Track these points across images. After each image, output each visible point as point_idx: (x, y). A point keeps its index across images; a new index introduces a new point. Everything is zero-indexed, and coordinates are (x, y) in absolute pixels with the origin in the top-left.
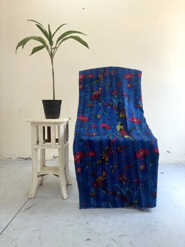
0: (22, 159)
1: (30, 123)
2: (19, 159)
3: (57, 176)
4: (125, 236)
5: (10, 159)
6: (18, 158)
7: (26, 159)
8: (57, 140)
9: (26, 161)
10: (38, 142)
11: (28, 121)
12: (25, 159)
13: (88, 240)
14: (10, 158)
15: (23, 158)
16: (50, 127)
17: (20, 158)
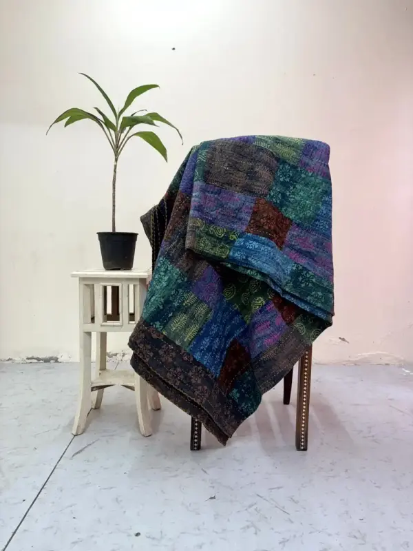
0: (36, 361)
1: (78, 279)
2: (30, 361)
3: (132, 388)
4: (279, 488)
5: (10, 362)
6: (28, 359)
7: (47, 360)
8: (132, 316)
9: (47, 364)
10: (93, 319)
11: (73, 276)
12: (42, 360)
13: (211, 498)
14: (10, 359)
15: (38, 359)
16: (118, 287)
17: (32, 358)
